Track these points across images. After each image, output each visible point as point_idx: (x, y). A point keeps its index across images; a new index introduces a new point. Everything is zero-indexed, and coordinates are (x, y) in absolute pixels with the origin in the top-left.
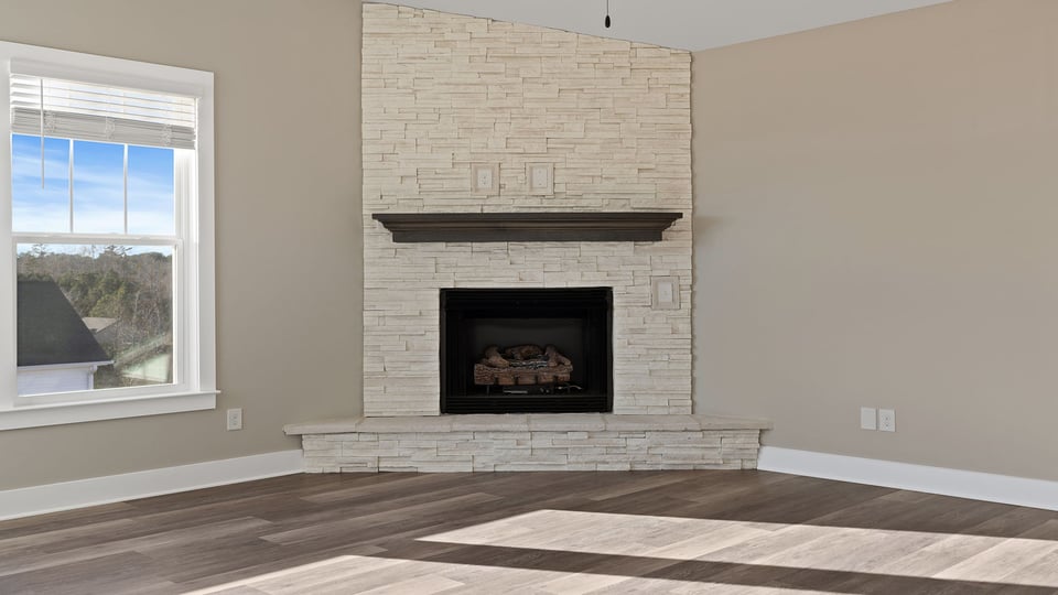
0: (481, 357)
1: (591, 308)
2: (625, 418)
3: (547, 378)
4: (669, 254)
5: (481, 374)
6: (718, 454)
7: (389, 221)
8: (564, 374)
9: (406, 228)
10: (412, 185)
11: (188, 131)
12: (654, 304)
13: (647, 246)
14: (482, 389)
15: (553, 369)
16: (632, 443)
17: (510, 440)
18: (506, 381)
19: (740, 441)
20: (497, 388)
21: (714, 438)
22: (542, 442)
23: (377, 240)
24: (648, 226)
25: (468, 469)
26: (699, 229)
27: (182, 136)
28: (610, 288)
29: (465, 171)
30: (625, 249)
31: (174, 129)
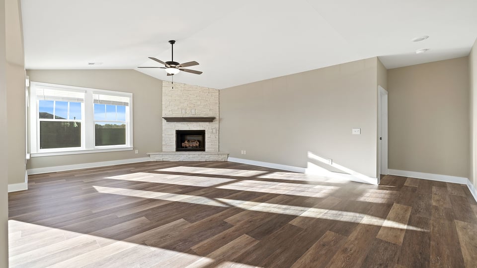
0: (184, 142)
1: (202, 133)
2: (207, 152)
3: (194, 145)
4: (215, 125)
5: (183, 144)
6: (221, 158)
7: (165, 118)
8: (198, 145)
9: (169, 120)
10: (171, 112)
11: (128, 103)
12: (212, 132)
13: (211, 123)
14: (184, 147)
15: (196, 144)
16: (206, 156)
17: (185, 156)
18: (187, 146)
19: (225, 156)
20: (186, 147)
21: (220, 156)
22: (191, 156)
23: (164, 121)
24: (211, 120)
25: (178, 160)
26: (220, 120)
27: (126, 104)
28: (204, 131)
29: (180, 110)
30: (207, 123)
31: (125, 103)
